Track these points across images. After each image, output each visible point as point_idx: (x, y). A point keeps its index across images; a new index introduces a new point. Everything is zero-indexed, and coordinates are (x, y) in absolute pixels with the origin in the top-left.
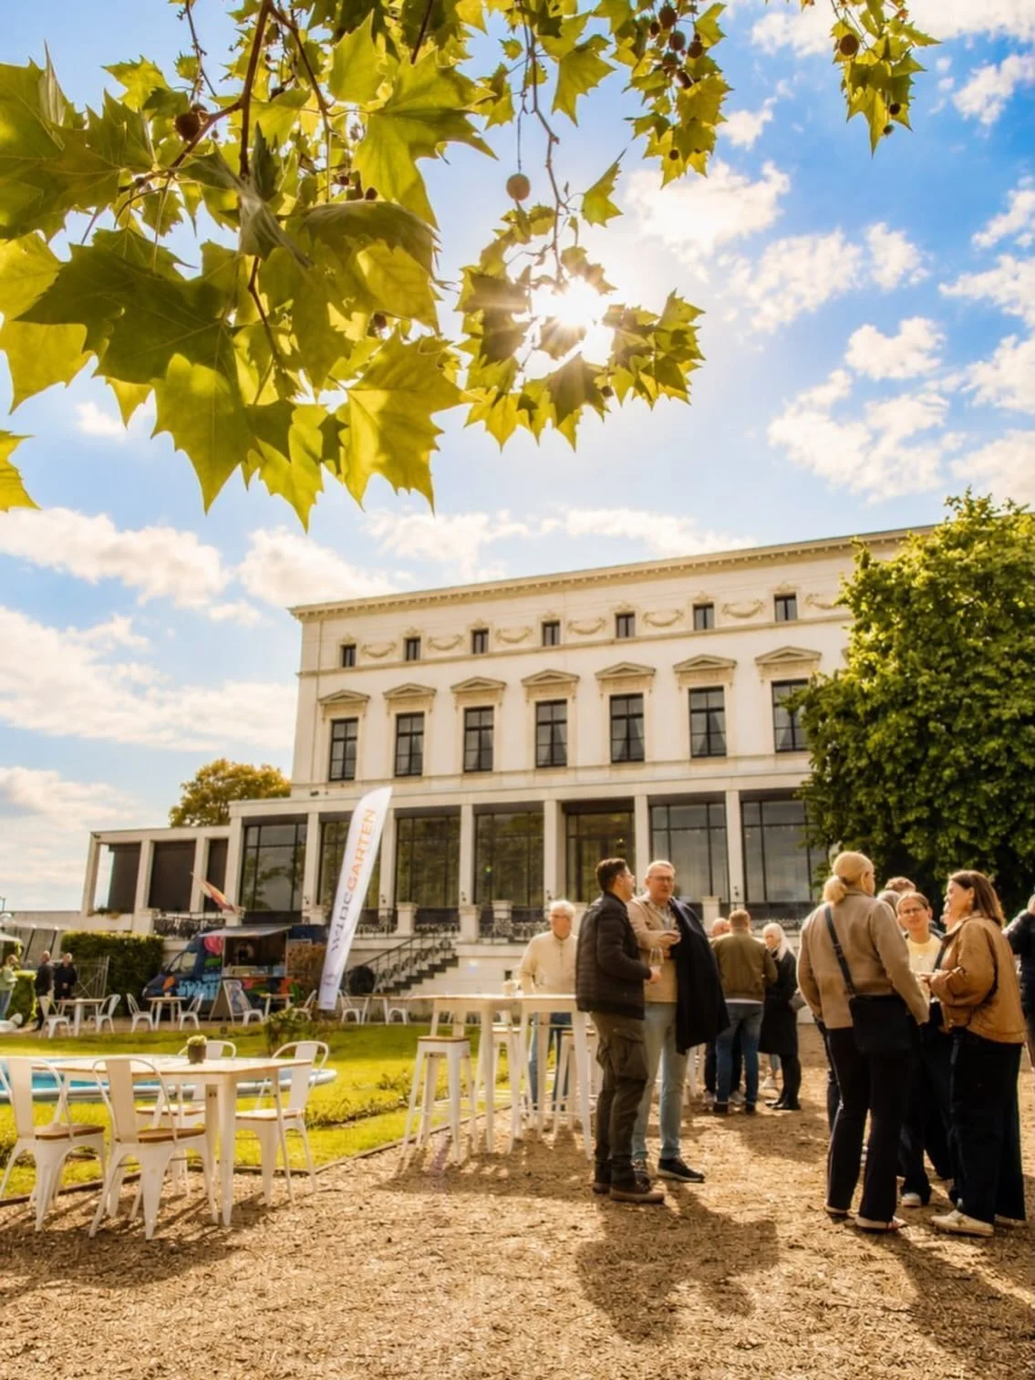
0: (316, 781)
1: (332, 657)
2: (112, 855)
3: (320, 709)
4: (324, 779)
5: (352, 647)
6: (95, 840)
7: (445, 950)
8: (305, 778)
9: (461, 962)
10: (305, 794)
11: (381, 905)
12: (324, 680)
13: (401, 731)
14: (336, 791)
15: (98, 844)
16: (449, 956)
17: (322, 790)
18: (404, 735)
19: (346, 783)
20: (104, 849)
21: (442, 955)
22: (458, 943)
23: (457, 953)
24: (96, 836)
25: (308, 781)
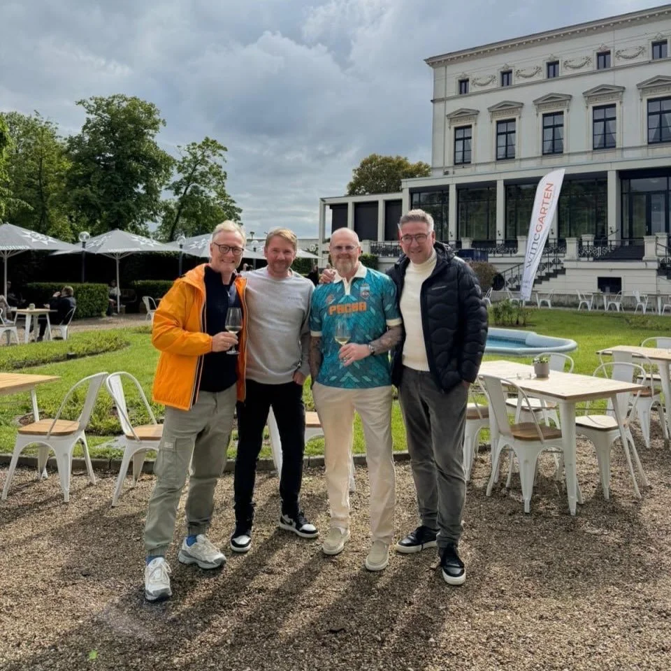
0: (447, 165)
1: (453, 89)
2: (331, 211)
3: (447, 121)
4: (452, 164)
5: (466, 81)
6: (323, 203)
7: (556, 264)
8: (439, 163)
9: (567, 271)
10: (441, 173)
11: (498, 237)
12: (449, 103)
13: (499, 131)
14: (460, 171)
15: (325, 205)
16: (559, 267)
17: (451, 171)
18: (502, 134)
19: (465, 166)
20: (328, 207)
21: (554, 267)
22: (565, 261)
23: (565, 266)
24: (323, 200)
25: (442, 165)
